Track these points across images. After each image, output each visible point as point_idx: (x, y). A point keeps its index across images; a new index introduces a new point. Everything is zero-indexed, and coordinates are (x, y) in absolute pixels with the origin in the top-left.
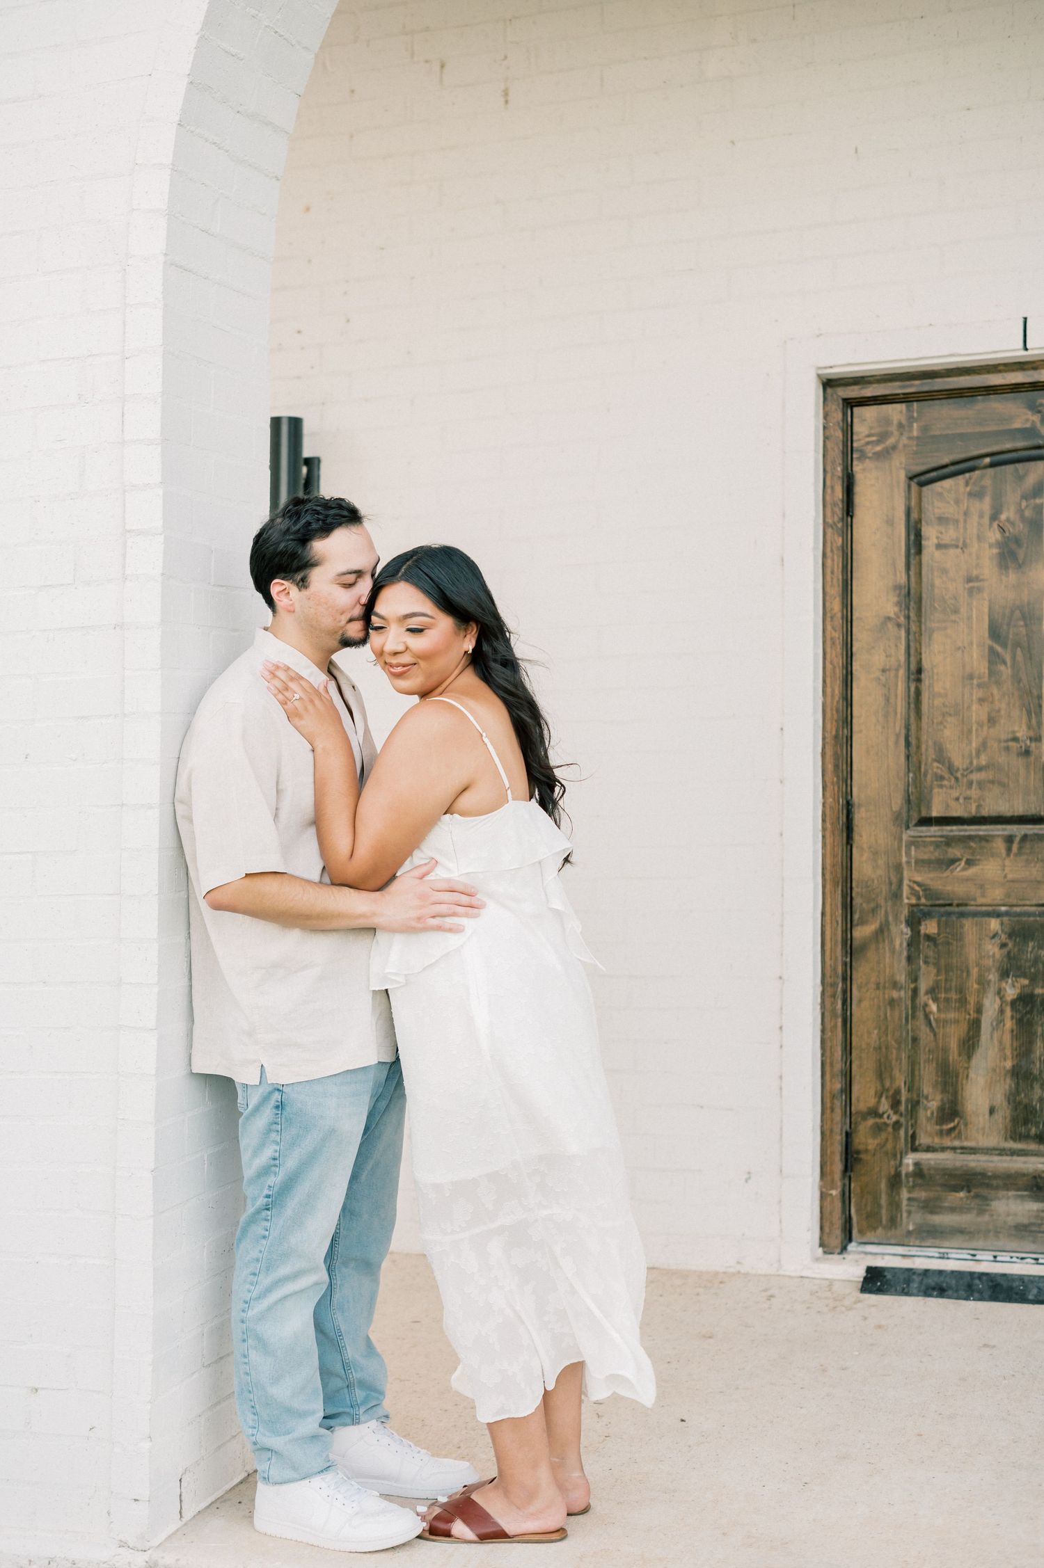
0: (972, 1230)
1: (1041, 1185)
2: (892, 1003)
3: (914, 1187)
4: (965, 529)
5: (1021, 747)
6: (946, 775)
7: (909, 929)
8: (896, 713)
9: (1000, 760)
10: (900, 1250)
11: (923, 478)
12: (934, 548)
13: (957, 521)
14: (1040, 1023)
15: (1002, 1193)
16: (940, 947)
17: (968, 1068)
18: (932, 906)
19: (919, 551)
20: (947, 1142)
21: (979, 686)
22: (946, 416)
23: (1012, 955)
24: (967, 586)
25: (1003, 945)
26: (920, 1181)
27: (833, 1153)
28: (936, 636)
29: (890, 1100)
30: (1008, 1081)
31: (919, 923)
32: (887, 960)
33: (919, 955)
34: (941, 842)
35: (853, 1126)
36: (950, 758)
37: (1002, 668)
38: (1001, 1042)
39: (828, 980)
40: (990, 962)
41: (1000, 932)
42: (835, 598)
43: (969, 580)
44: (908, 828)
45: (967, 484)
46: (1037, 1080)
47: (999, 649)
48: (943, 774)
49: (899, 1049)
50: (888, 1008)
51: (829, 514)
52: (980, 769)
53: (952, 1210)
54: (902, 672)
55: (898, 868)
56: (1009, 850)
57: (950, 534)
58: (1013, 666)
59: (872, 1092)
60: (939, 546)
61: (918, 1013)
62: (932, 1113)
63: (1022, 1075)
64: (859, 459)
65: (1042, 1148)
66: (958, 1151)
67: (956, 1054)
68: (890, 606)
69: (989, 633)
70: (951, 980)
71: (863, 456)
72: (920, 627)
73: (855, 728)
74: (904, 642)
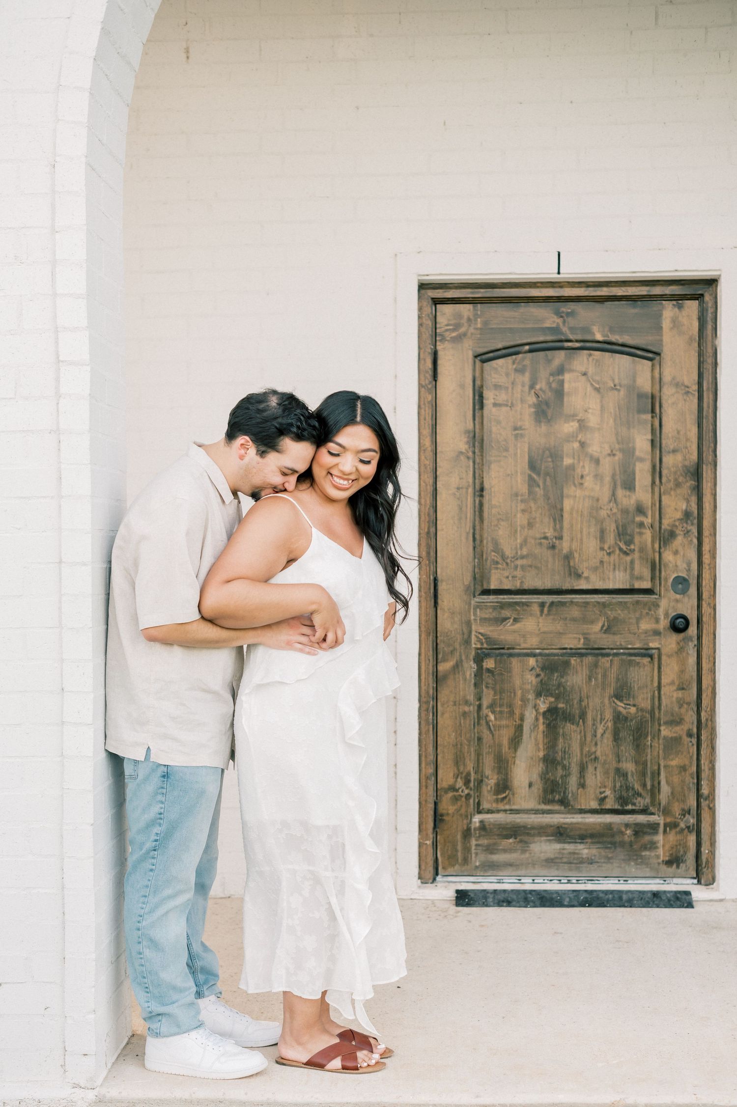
0: (518, 864)
1: (562, 832)
2: (465, 714)
3: (479, 837)
4: (513, 393)
5: (549, 543)
6: (500, 561)
7: (475, 665)
8: (466, 518)
9: (536, 552)
10: (471, 879)
11: (484, 357)
12: (492, 405)
13: (507, 388)
14: (562, 726)
15: (536, 839)
16: (496, 677)
17: (515, 757)
18: (490, 649)
19: (482, 407)
20: (501, 806)
21: (522, 501)
22: (500, 315)
23: (543, 681)
24: (514, 433)
25: (538, 676)
26: (483, 833)
27: (427, 816)
28: (493, 466)
29: (463, 780)
30: (541, 765)
31: (482, 661)
32: (461, 686)
33: (482, 682)
34: (497, 606)
35: (438, 798)
36: (503, 549)
37: (537, 489)
38: (536, 740)
39: (424, 699)
40: (529, 687)
41: (536, 667)
42: (427, 437)
43: (516, 429)
44: (474, 596)
45: (514, 363)
46: (559, 764)
47: (535, 476)
48: (498, 560)
49: (469, 745)
50: (462, 718)
51: (422, 378)
52: (522, 557)
53: (505, 851)
54: (470, 490)
55: (469, 624)
56: (542, 612)
57: (502, 397)
58: (544, 489)
59: (452, 775)
60: (495, 405)
61: (481, 721)
62: (491, 788)
63: (550, 761)
64: (441, 341)
65: (563, 808)
66: (508, 812)
67: (507, 750)
68: (462, 445)
69: (529, 465)
70: (504, 699)
71: (443, 340)
72: (482, 460)
73: (439, 527)
74: (471, 469)
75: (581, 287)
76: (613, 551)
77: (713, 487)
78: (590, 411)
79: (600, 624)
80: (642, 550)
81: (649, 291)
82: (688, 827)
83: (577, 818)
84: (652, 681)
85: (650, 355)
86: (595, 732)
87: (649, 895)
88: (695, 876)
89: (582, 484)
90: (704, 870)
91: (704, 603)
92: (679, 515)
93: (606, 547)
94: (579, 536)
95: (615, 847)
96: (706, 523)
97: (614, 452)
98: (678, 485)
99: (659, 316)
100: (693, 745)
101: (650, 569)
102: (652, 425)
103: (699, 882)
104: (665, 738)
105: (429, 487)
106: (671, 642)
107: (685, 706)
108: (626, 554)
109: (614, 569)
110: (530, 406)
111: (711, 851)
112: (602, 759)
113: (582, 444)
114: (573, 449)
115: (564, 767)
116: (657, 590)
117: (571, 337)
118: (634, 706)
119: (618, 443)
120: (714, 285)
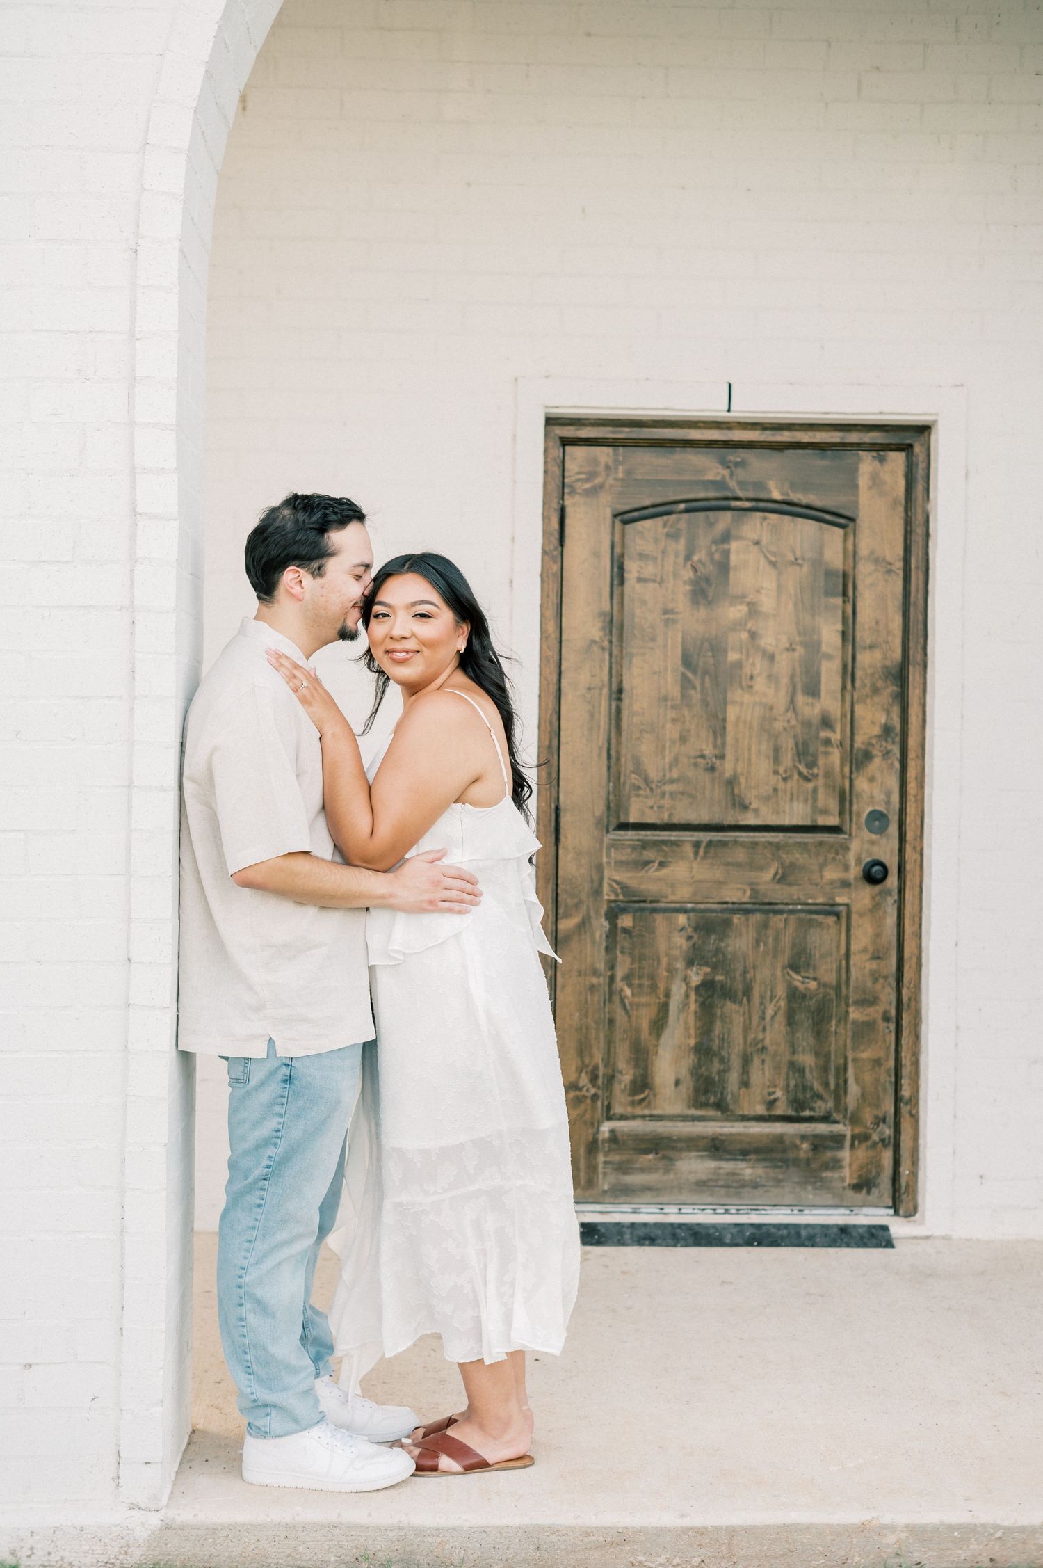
0: (659, 1187)
1: (718, 1146)
2: (592, 988)
3: (609, 1151)
4: (663, 566)
5: (708, 763)
6: (642, 785)
7: (607, 922)
8: (599, 728)
9: (689, 775)
10: (598, 1207)
11: (626, 517)
12: (635, 580)
14: (719, 1005)
15: (684, 1154)
16: (635, 939)
17: (657, 1046)
18: (628, 902)
19: (622, 582)
20: (638, 1111)
22: (649, 462)
23: (697, 946)
25: (689, 938)
26: (614, 1146)
28: (634, 660)
29: (591, 1075)
30: (692, 1056)
31: (616, 917)
32: (588, 950)
33: (616, 946)
34: (638, 845)
36: (645, 771)
37: (692, 692)
38: (686, 1023)
40: (677, 952)
41: (687, 926)
42: (550, 620)
43: (666, 612)
44: (608, 832)
45: (665, 525)
46: (716, 1055)
47: (690, 675)
48: (640, 785)
49: (597, 1030)
50: (589, 992)
51: (547, 542)
52: (672, 781)
53: (642, 1170)
54: (605, 691)
55: (599, 868)
56: (696, 853)
57: (650, 570)
58: (702, 692)
59: (573, 1068)
60: (640, 580)
61: (614, 998)
62: (626, 1086)
63: (703, 1050)
64: (569, 493)
65: (719, 1113)
66: (648, 1119)
67: (647, 1034)
68: (595, 631)
69: (682, 660)
70: (644, 968)
71: (573, 491)
72: (621, 651)
73: (562, 739)
74: (607, 664)
75: (756, 430)
76: (790, 776)
77: (921, 695)
78: (763, 591)
79: (772, 872)
80: (828, 775)
81: (842, 438)
82: (883, 1140)
83: (738, 1127)
84: (838, 947)
85: (842, 521)
86: (764, 1013)
87: (835, 1230)
88: (890, 1204)
89: (750, 687)
90: (904, 1197)
91: (907, 846)
92: (876, 730)
93: (781, 770)
94: (746, 755)
95: (788, 1166)
96: (912, 742)
97: (794, 646)
98: (875, 691)
99: (854, 471)
100: (890, 1032)
101: (837, 799)
102: (843, 612)
103: (896, 1213)
104: (855, 1023)
105: (551, 686)
106: (863, 896)
107: (881, 981)
108: (807, 779)
109: (791, 799)
110: (685, 583)
111: (913, 1172)
112: (771, 1049)
113: (753, 635)
114: (741, 641)
115: (722, 1060)
116: (846, 827)
117: (740, 494)
118: (815, 979)
119: (799, 634)
120: (926, 433)
